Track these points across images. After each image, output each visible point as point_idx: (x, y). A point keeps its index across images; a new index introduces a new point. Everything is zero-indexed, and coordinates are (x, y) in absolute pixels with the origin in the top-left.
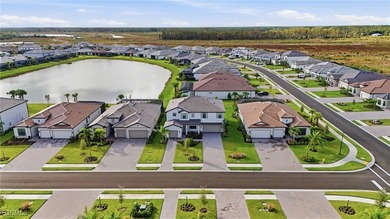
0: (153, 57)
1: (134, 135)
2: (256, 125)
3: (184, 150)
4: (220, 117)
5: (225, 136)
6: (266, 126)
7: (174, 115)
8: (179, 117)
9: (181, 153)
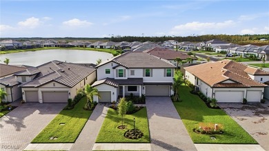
0: (101, 47)
1: (50, 99)
2: (222, 85)
3: (118, 120)
4: (169, 75)
5: (176, 100)
6: (236, 85)
7: (108, 72)
8: (113, 74)
9: (113, 123)
